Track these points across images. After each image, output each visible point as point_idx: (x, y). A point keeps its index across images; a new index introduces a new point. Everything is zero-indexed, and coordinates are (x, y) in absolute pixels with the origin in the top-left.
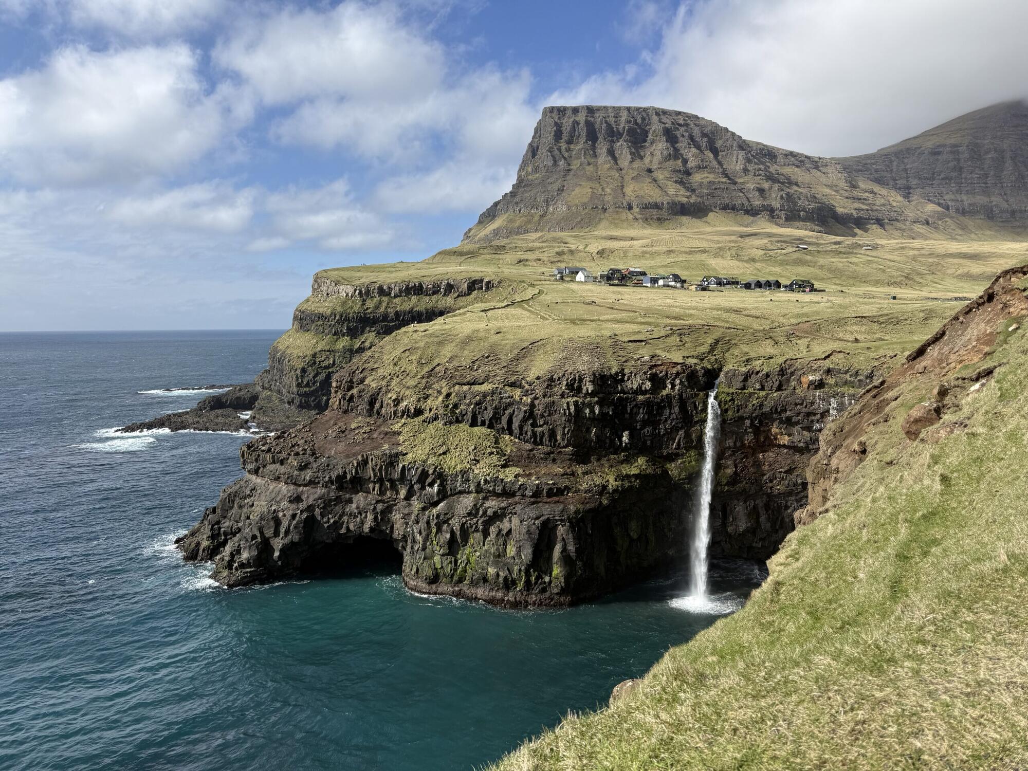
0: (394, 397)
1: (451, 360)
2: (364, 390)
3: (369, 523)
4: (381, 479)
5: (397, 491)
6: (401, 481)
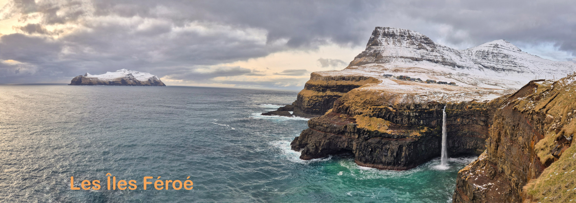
0: (354, 109)
1: (371, 98)
2: (344, 106)
3: (346, 145)
4: (351, 132)
5: (355, 136)
6: (357, 133)
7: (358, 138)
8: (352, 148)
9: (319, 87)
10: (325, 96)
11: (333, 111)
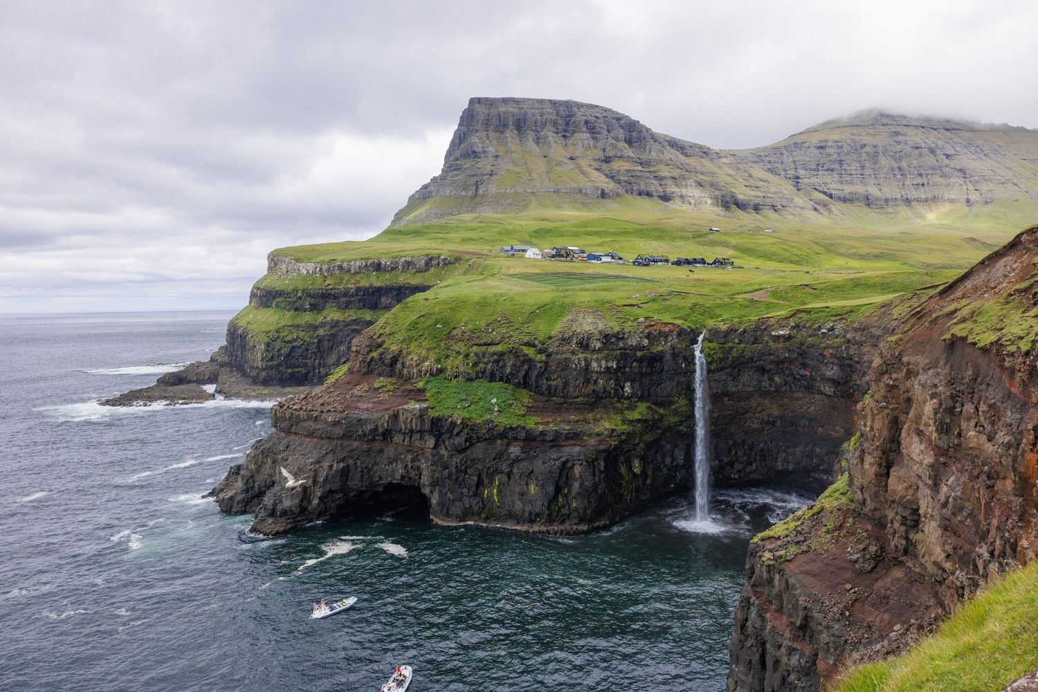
0: (415, 358)
1: (466, 324)
2: (383, 353)
3: (401, 471)
4: (411, 431)
5: (426, 441)
6: (430, 432)
7: (436, 447)
8: (420, 478)
9: (300, 298)
10: (323, 325)
11: (350, 371)
